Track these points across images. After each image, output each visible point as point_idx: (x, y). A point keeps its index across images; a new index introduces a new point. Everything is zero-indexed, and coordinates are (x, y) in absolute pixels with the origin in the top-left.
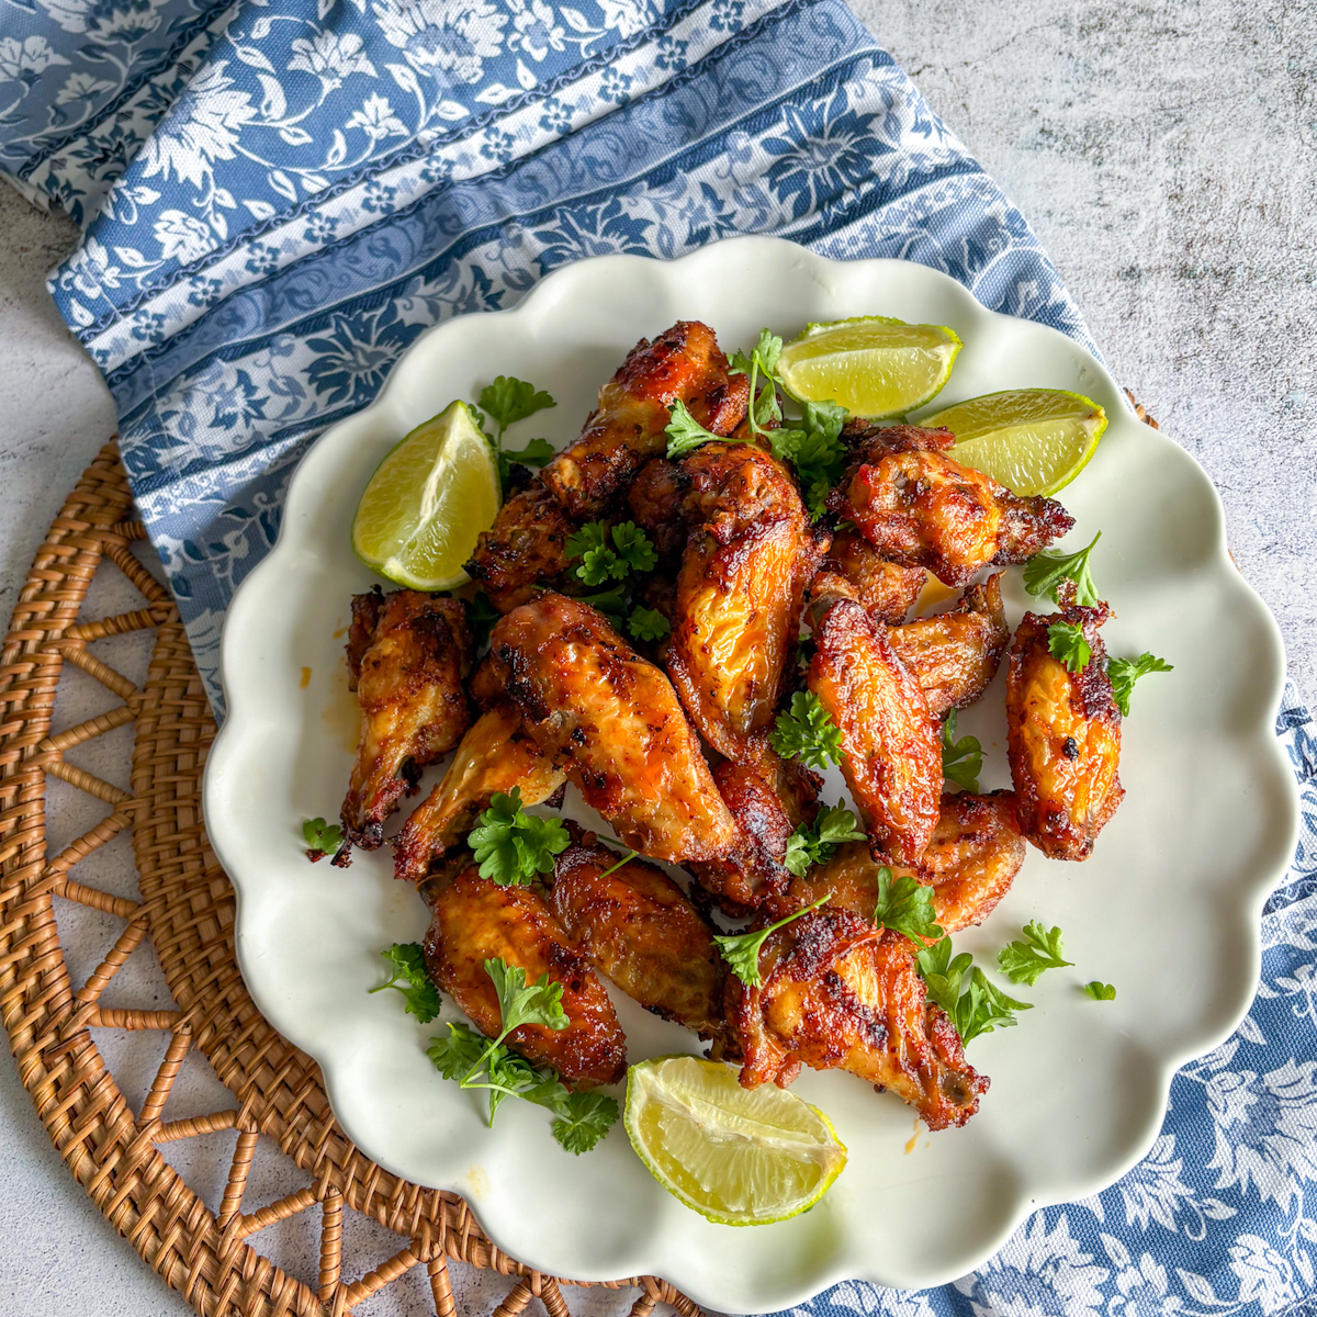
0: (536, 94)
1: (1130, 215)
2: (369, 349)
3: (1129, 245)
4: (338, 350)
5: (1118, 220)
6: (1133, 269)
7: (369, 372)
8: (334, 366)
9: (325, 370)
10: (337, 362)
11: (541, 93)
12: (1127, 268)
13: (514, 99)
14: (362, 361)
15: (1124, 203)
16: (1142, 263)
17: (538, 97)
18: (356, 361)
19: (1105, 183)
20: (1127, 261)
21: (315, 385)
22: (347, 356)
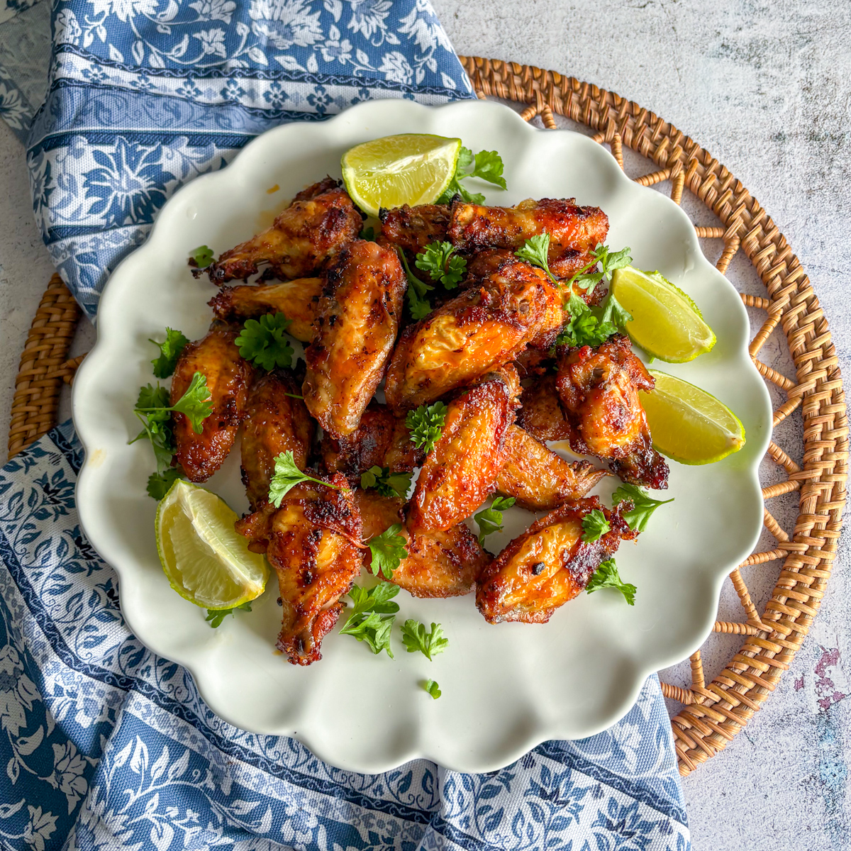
0: (313, 78)
1: (777, 101)
2: (133, 176)
3: (778, 119)
4: (112, 168)
5: (771, 104)
6: (780, 134)
7: (125, 194)
8: (104, 179)
9: (98, 180)
10: (108, 177)
11: (317, 79)
12: (777, 133)
13: (299, 73)
14: (124, 185)
15: (774, 93)
16: (786, 131)
17: (314, 81)
18: (119, 182)
19: (763, 80)
20: (776, 129)
21: (86, 189)
22: (116, 175)
